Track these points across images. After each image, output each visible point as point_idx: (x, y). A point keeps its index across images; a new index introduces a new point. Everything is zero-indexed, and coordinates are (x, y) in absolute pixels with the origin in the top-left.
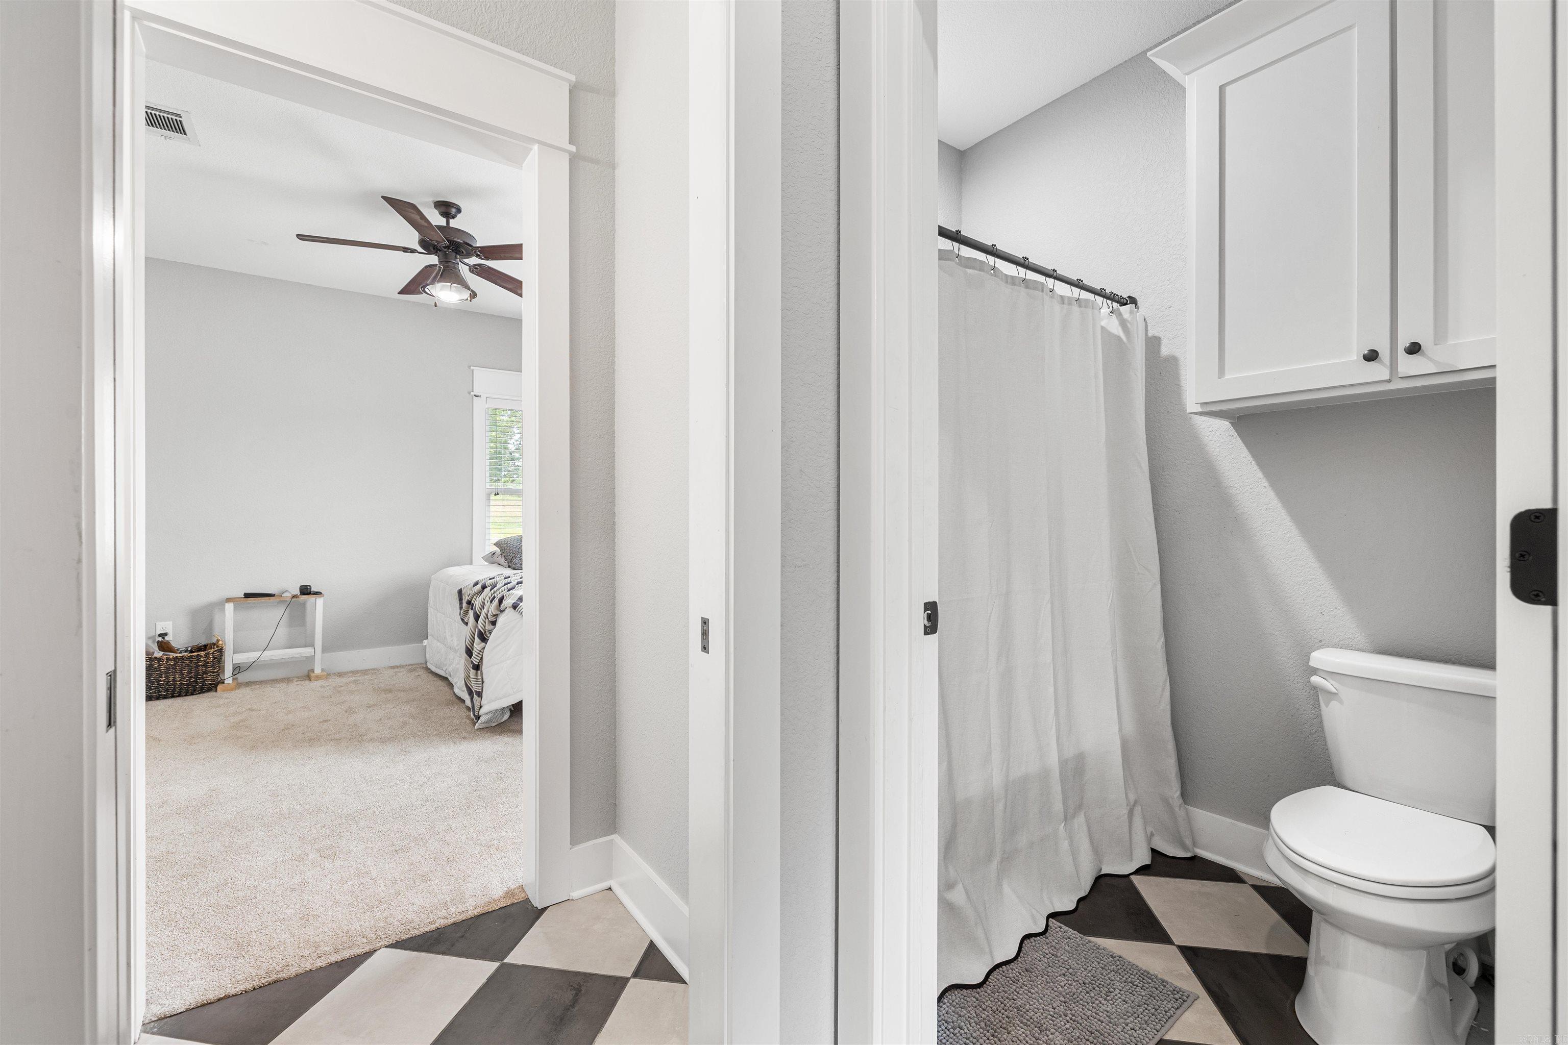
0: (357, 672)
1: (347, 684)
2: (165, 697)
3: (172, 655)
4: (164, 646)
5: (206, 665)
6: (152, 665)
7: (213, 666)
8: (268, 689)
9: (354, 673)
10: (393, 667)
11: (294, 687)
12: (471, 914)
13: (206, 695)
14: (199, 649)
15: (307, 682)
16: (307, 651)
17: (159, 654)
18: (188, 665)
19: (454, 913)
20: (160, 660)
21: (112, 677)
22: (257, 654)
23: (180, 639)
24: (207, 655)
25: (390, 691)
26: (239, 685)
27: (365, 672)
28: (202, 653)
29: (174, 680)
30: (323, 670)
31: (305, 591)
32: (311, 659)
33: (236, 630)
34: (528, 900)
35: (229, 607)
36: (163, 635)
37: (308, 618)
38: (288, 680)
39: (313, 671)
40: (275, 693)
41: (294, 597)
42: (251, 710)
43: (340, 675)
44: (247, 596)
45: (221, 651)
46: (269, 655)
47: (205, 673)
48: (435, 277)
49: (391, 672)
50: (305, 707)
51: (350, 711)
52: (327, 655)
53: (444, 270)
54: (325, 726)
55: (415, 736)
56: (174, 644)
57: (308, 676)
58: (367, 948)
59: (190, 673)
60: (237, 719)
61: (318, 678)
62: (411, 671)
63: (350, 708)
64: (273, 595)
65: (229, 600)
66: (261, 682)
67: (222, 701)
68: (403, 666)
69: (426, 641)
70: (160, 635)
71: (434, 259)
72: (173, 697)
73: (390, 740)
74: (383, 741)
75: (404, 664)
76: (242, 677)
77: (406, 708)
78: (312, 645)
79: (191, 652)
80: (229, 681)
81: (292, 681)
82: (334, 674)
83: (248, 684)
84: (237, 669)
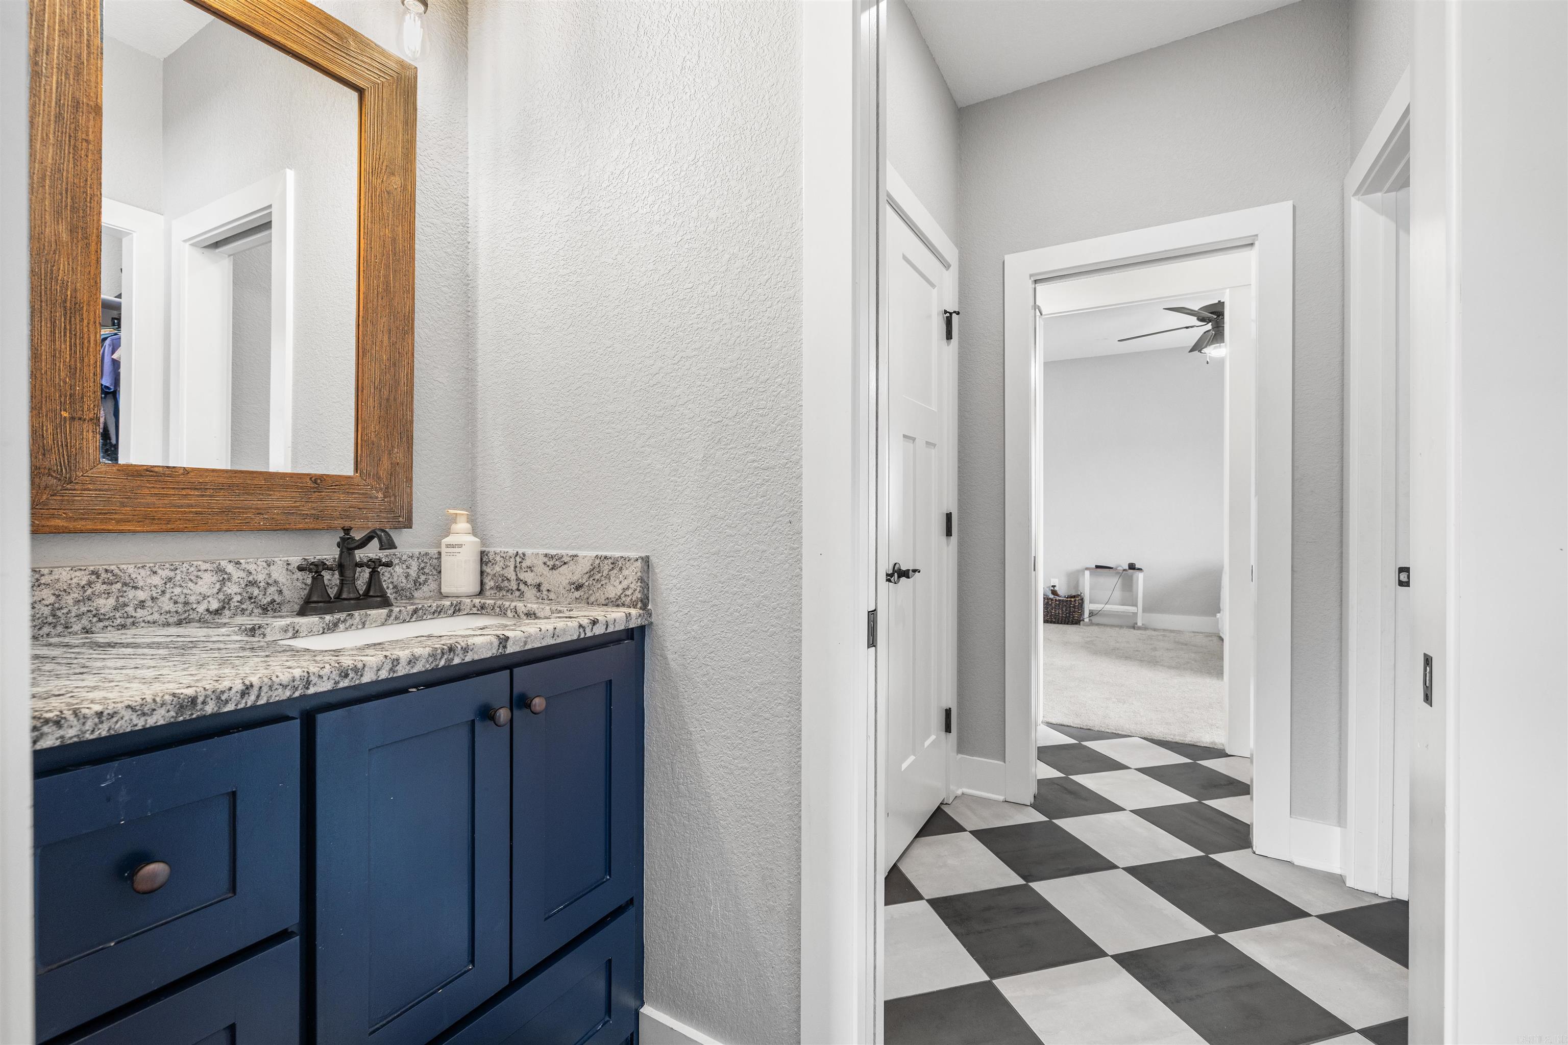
0: (1167, 630)
1: (1158, 635)
2: (1054, 623)
3: (1058, 598)
4: (1054, 592)
5: (1074, 607)
6: (1047, 602)
7: (1078, 608)
8: (1108, 629)
9: (1164, 630)
10: (1193, 632)
11: (1125, 631)
12: (1186, 742)
13: (1074, 625)
14: (1071, 597)
15: (1132, 630)
16: (1132, 609)
17: (1051, 596)
18: (1066, 606)
19: (1178, 739)
20: (1052, 600)
21: (1035, 557)
22: (1102, 606)
23: (1063, 591)
24: (1075, 600)
25: (1186, 645)
26: (1091, 624)
27: (1172, 631)
28: (1073, 599)
29: (1059, 613)
30: (1143, 625)
31: (1132, 567)
32: (1135, 614)
33: (1091, 589)
34: (1224, 750)
35: (1087, 573)
36: (1054, 586)
37: (1134, 586)
38: (1121, 627)
39: (1136, 624)
40: (1113, 632)
41: (1124, 570)
42: (1097, 637)
43: (1155, 630)
44: (1097, 567)
45: (1082, 599)
46: (1108, 607)
47: (1074, 612)
48: (1208, 342)
49: (1192, 634)
50: (1128, 642)
51: (1155, 649)
52: (1147, 615)
53: (1215, 334)
54: (1137, 653)
55: (1192, 670)
56: (1059, 593)
57: (1134, 627)
58: (1130, 734)
59: (1066, 610)
60: (1088, 639)
61: (1139, 628)
62: (1207, 636)
63: (1155, 648)
64: (1112, 568)
65: (1087, 569)
66: (1105, 625)
67: (1082, 630)
68: (1202, 633)
69: (1218, 614)
70: (1052, 586)
71: (1209, 326)
72: (1058, 623)
73: (1174, 668)
74: (1170, 667)
75: (1203, 631)
76: (1095, 619)
77: (1193, 655)
78: (1136, 605)
79: (1067, 598)
80: (1087, 620)
81: (1123, 628)
82: (1151, 629)
83: (1098, 625)
84: (1092, 614)
